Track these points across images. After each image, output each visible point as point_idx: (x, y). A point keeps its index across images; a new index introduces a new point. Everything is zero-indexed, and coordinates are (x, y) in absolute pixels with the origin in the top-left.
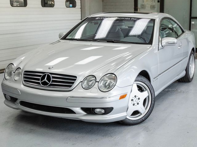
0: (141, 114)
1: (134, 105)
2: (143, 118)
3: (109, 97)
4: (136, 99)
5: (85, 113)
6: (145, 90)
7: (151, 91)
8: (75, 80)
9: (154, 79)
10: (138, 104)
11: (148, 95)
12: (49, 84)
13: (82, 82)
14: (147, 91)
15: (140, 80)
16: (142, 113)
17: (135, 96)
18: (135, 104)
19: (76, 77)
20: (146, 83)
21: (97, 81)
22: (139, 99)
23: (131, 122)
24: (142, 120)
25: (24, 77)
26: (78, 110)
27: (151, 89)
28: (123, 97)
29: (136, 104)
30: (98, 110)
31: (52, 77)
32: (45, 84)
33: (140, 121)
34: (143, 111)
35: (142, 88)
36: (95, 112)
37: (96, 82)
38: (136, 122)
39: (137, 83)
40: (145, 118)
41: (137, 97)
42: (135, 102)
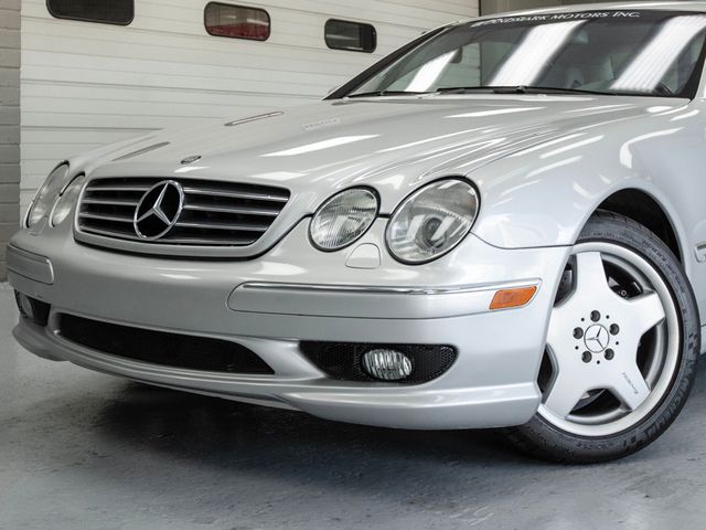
0: (628, 410)
1: (587, 357)
2: (638, 433)
3: (440, 292)
5: (320, 375)
6: (645, 288)
7: (679, 293)
8: (280, 205)
9: (700, 247)
10: (609, 354)
11: (661, 315)
12: (167, 226)
13: (312, 215)
14: (655, 297)
15: (617, 236)
16: (633, 406)
17: (595, 316)
18: (595, 357)
19: (286, 193)
20: (648, 251)
21: (382, 211)
22: (614, 329)
23: (573, 445)
24: (633, 439)
25: (83, 205)
26: (284, 353)
27: (675, 285)
28: (511, 299)
29: (599, 356)
30: (380, 360)
31: (186, 194)
33: (618, 444)
34: (639, 394)
35: (634, 280)
36: (364, 369)
37: (378, 215)
38: (598, 448)
39: (603, 253)
40: (646, 431)
41: (603, 320)
42: (593, 346)
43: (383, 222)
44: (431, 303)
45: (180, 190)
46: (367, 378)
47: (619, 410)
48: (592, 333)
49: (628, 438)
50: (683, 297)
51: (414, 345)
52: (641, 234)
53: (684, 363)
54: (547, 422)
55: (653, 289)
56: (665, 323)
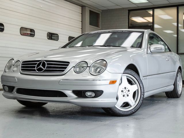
2: (133, 111)
3: (100, 80)
4: (125, 90)
5: (76, 97)
6: (134, 83)
7: (140, 84)
8: (68, 65)
10: (128, 95)
11: (137, 89)
12: (43, 69)
13: (74, 67)
14: (136, 85)
15: (129, 73)
16: (132, 105)
17: (125, 88)
18: (125, 96)
19: (69, 63)
20: (135, 76)
21: (88, 66)
22: (129, 91)
23: (121, 112)
24: (132, 112)
25: (21, 66)
26: (69, 93)
27: (140, 83)
28: (113, 82)
30: (89, 94)
31: (47, 63)
32: (40, 70)
33: (129, 113)
34: (133, 103)
35: (132, 82)
36: (85, 96)
37: (87, 67)
38: (126, 113)
39: (127, 76)
40: (134, 110)
41: (127, 89)
42: (125, 94)
43: (88, 68)
44: (98, 82)
45: (46, 62)
46: (86, 97)
47: (129, 107)
48: (125, 91)
49: (131, 111)
50: (141, 85)
51: (95, 90)
52: (134, 73)
53: (141, 97)
55: (136, 83)
56: (138, 90)
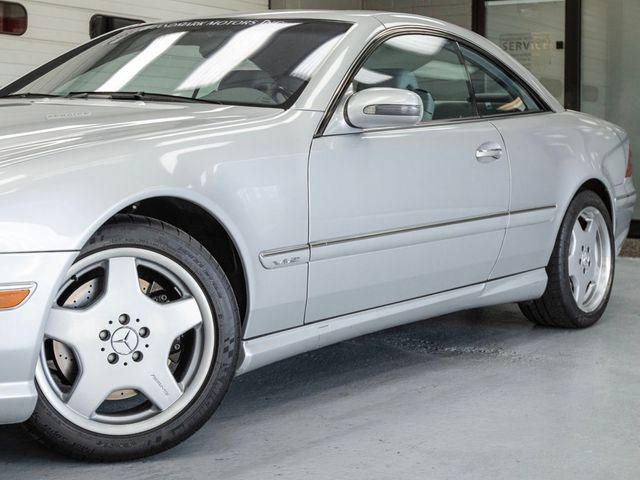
0: (159, 411)
1: (114, 359)
2: (165, 434)
4: (126, 330)
6: (185, 293)
7: (215, 298)
10: (137, 356)
11: (199, 319)
14: (192, 301)
15: (151, 243)
16: (163, 406)
17: (126, 319)
18: (122, 359)
20: (185, 258)
22: (145, 332)
23: (93, 443)
24: (159, 439)
27: (212, 290)
29: (126, 358)
33: (141, 444)
34: (172, 397)
35: (175, 285)
38: (120, 448)
39: (137, 258)
40: (173, 431)
41: (132, 323)
42: (120, 348)
47: (150, 411)
48: (119, 335)
49: (154, 436)
50: (220, 303)
52: (181, 239)
53: (217, 367)
54: (67, 421)
55: (191, 295)
56: (202, 326)
